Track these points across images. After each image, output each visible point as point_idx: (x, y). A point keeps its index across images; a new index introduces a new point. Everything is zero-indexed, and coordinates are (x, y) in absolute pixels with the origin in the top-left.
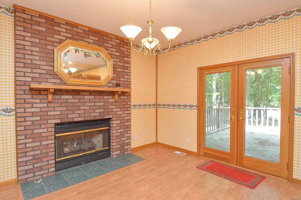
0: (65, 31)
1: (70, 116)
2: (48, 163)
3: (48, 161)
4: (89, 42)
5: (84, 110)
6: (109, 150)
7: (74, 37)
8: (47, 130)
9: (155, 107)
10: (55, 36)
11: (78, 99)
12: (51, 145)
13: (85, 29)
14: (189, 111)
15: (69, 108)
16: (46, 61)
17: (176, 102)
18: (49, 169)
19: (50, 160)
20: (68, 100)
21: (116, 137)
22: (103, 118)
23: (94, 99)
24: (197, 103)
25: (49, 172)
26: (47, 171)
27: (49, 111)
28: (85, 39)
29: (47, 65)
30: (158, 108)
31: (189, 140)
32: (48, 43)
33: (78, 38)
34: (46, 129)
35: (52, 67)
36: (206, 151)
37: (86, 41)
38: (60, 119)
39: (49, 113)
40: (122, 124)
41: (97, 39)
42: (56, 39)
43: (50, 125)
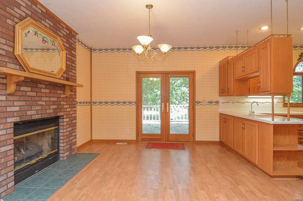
0: (25, 6)
1: (29, 113)
2: (7, 176)
3: (7, 173)
4: (46, 26)
5: (42, 105)
6: (57, 153)
7: (34, 16)
8: (6, 132)
9: (90, 104)
10: (15, 9)
11: (35, 92)
12: (10, 151)
13: (43, 10)
14: (128, 107)
15: (28, 103)
16: (6, 39)
17: (115, 99)
18: (8, 184)
19: (9, 172)
20: (27, 92)
21: (66, 136)
22: (56, 116)
23: (50, 93)
24: (135, 100)
25: (8, 189)
26: (5, 188)
27: (8, 106)
28: (43, 22)
29: (6, 45)
30: (93, 106)
31: (129, 131)
32: (8, 15)
33: (36, 18)
34: (5, 130)
35: (12, 49)
36: (143, 137)
37: (43, 24)
38: (19, 116)
39: (9, 109)
40: (70, 122)
41: (52, 24)
42: (16, 14)
43: (9, 124)
